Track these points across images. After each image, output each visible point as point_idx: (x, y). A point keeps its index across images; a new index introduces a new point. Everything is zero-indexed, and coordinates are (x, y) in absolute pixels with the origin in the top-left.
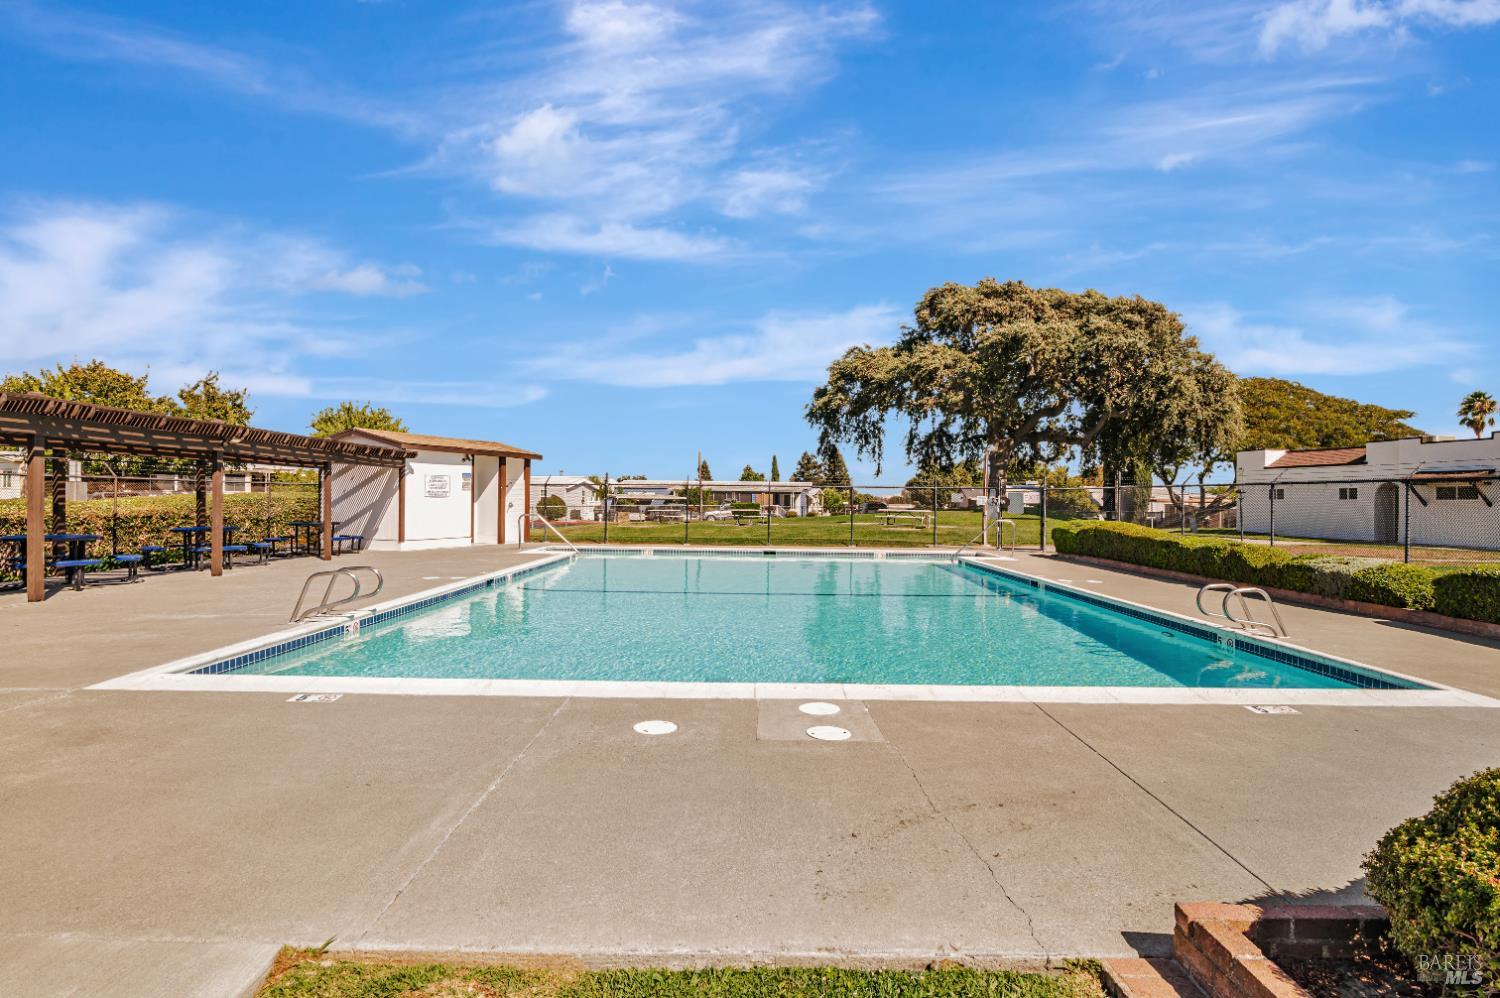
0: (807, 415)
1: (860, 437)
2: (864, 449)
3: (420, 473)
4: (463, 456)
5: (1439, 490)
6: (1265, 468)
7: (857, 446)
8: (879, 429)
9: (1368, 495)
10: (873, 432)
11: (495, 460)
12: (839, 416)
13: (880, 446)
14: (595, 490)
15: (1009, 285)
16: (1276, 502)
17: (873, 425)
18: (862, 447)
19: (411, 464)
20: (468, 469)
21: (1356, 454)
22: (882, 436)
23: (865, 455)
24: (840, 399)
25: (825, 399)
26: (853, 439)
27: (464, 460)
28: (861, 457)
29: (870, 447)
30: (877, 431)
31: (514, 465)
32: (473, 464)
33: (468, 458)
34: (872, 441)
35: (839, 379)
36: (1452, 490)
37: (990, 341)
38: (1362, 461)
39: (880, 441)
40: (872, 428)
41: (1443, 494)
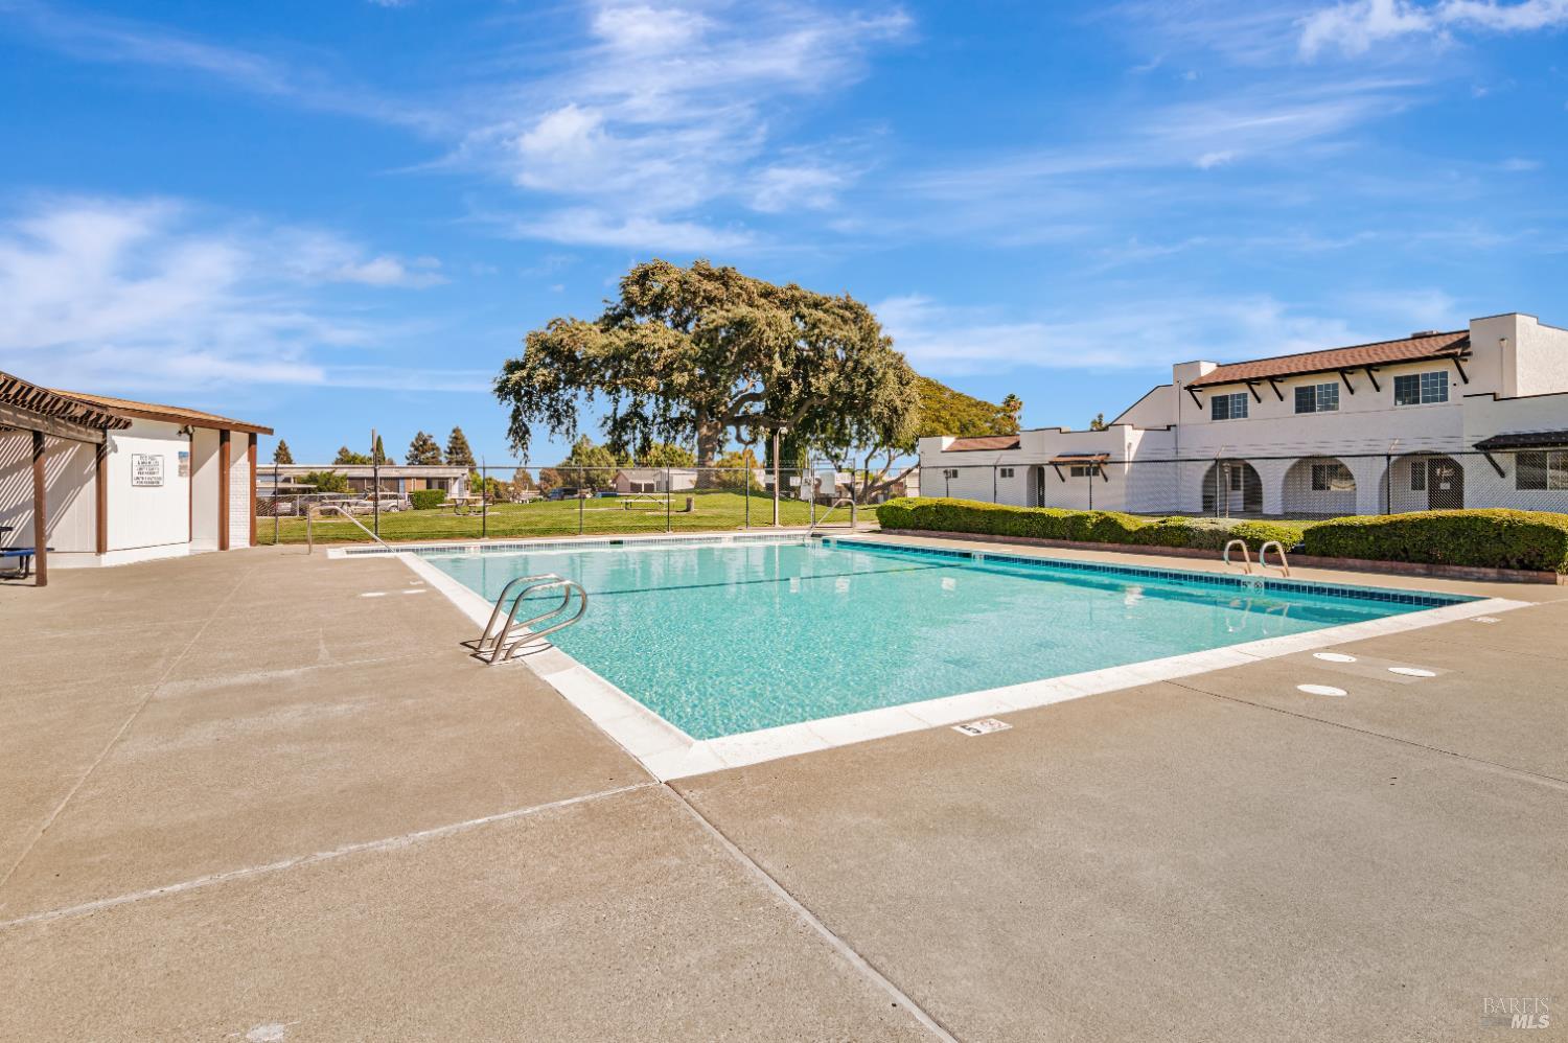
2: (557, 430)
3: (126, 449)
5: (1073, 469)
6: (943, 452)
8: (573, 408)
9: (1022, 475)
10: (566, 412)
13: (574, 426)
15: (725, 270)
16: (952, 480)
17: (567, 404)
18: (554, 428)
19: (114, 437)
20: (184, 446)
21: (1011, 441)
23: (557, 437)
26: (545, 419)
29: (563, 428)
31: (238, 439)
32: (191, 440)
36: (1081, 469)
37: (715, 324)
38: (1016, 446)
39: (575, 421)
40: (565, 408)
41: (1077, 472)
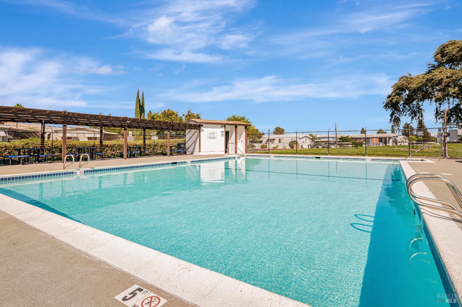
0: (384, 106)
1: (412, 113)
3: (206, 131)
4: (221, 125)
7: (411, 117)
11: (234, 127)
12: (399, 105)
14: (310, 138)
17: (418, 107)
19: (203, 128)
20: (223, 129)
22: (423, 112)
24: (397, 98)
25: (391, 98)
26: (408, 114)
27: (221, 127)
28: (412, 121)
30: (420, 110)
31: (241, 128)
32: (225, 128)
33: (223, 126)
34: (418, 114)
35: (396, 90)
39: (422, 114)
40: (417, 109)
